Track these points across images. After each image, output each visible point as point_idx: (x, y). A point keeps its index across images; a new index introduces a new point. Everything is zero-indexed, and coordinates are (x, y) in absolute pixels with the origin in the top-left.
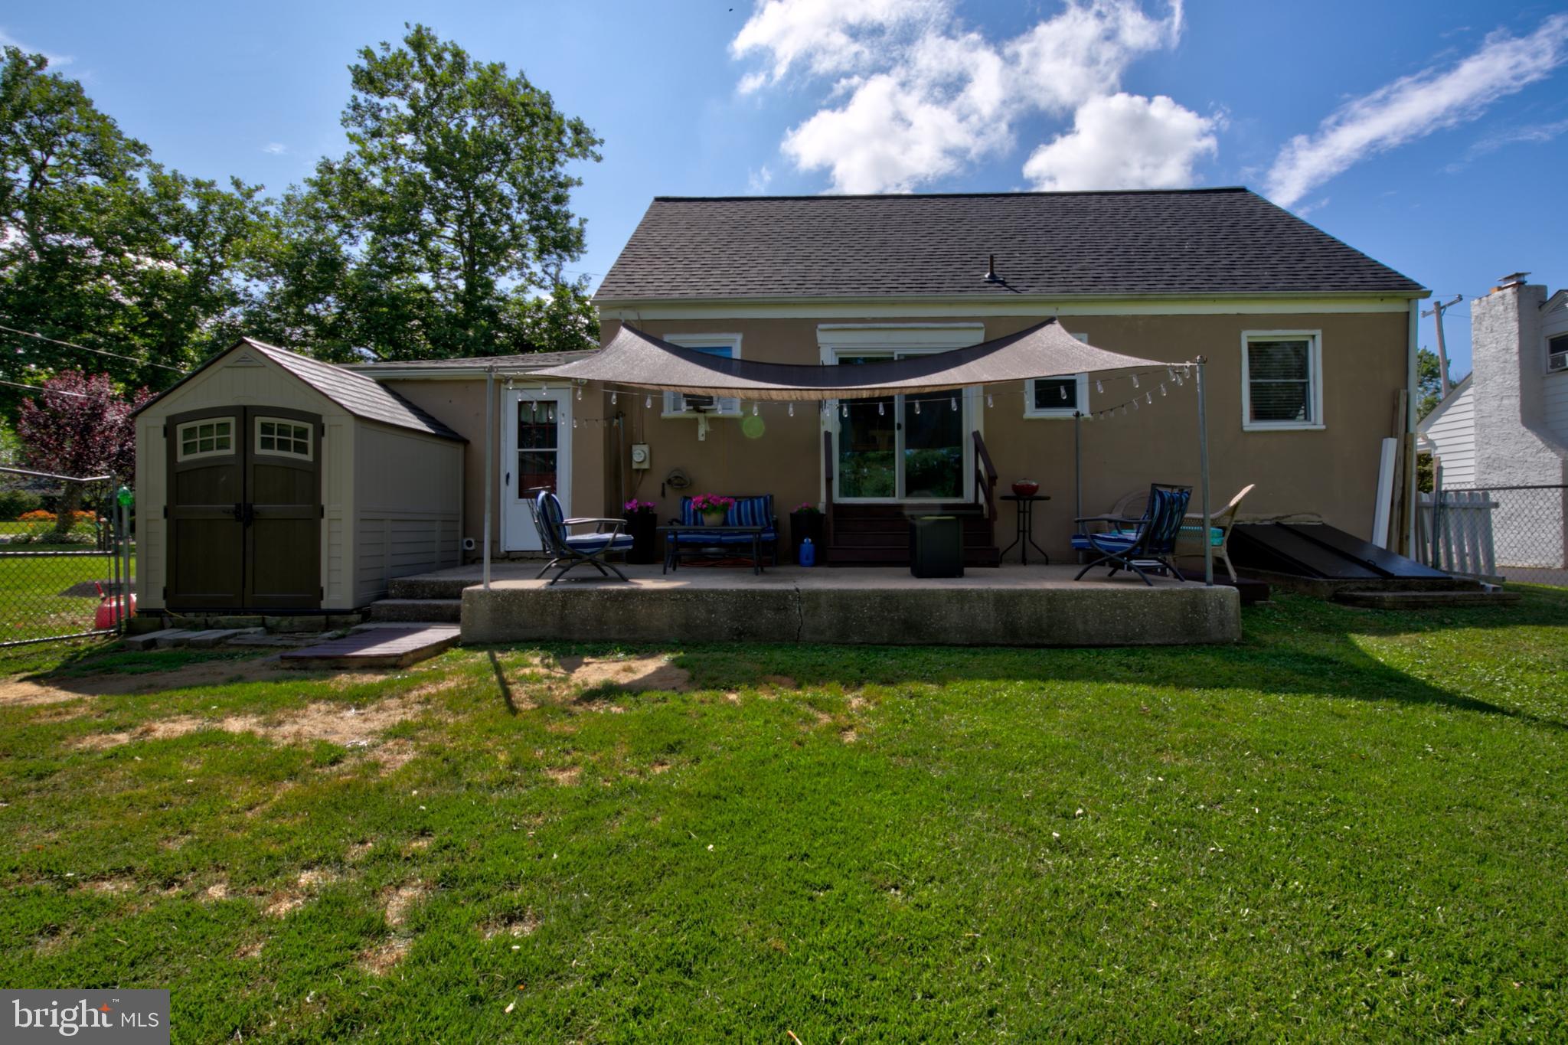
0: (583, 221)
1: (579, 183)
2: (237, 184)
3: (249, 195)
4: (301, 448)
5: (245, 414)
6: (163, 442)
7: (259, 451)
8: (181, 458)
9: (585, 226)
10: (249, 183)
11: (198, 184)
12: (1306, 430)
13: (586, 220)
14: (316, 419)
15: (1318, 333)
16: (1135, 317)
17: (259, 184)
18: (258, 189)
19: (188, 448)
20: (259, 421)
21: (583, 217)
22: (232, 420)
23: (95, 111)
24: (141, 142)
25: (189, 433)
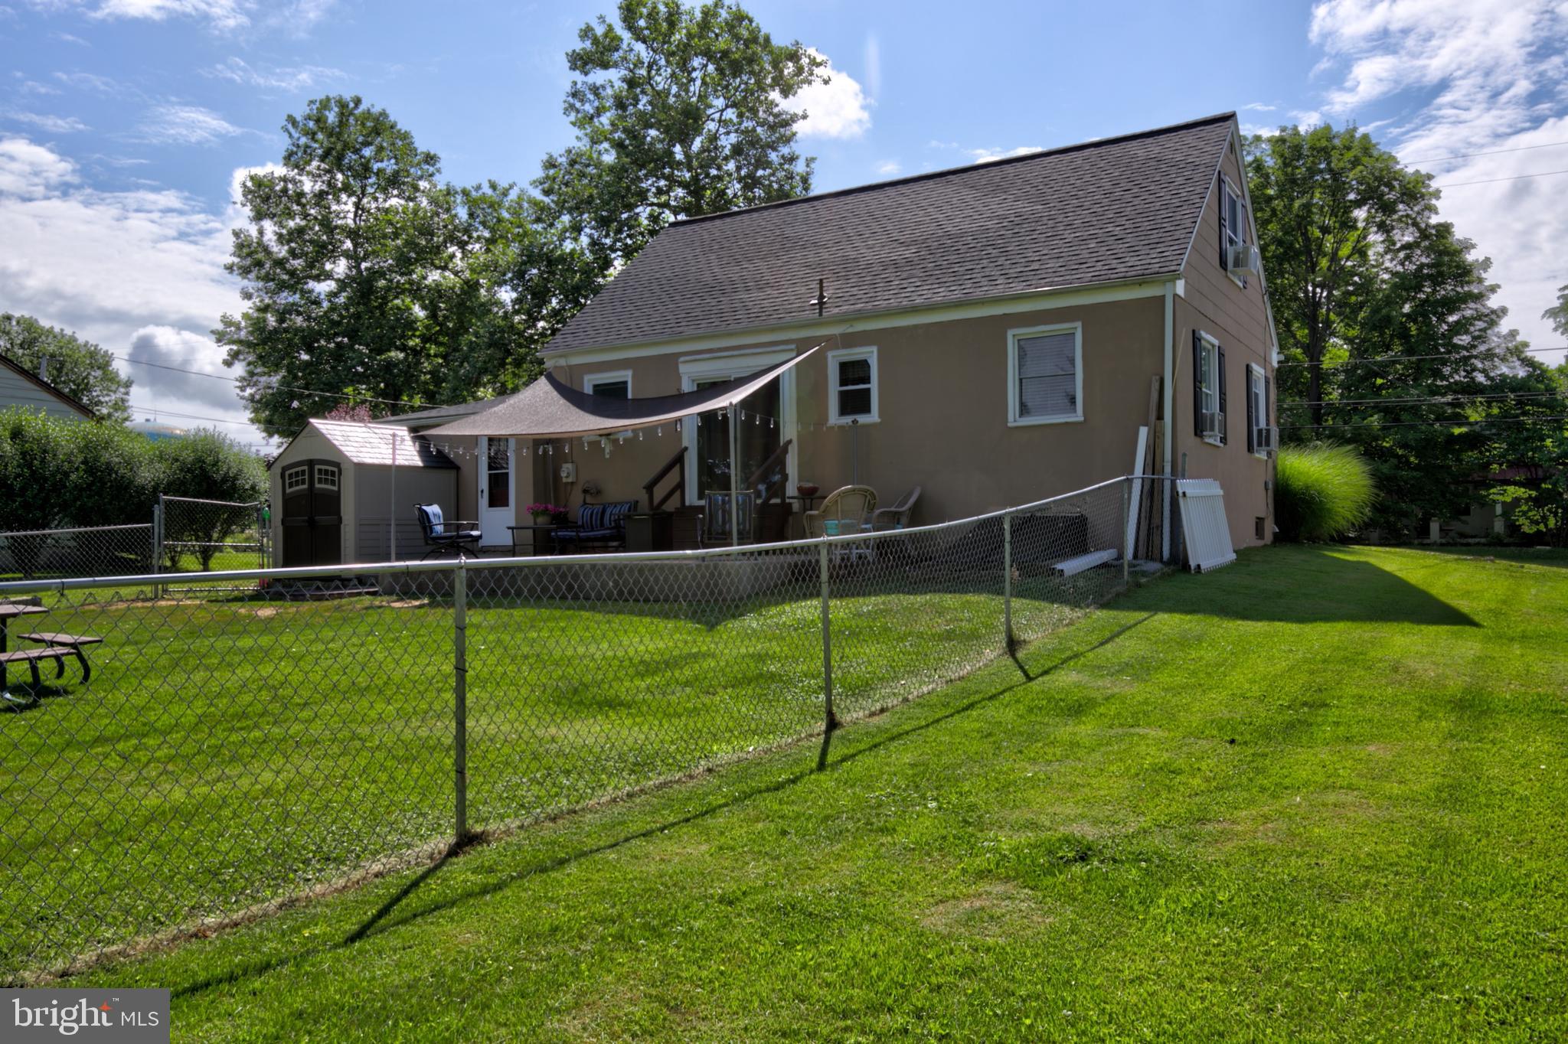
0: (809, 161)
1: (805, 117)
2: (493, 186)
3: (505, 193)
4: (333, 483)
5: (311, 463)
6: (280, 481)
7: (317, 486)
8: (288, 491)
9: (812, 165)
10: (503, 184)
11: (465, 193)
12: (1067, 423)
13: (813, 159)
14: (338, 465)
15: (1079, 324)
16: (916, 327)
17: (511, 182)
18: (511, 187)
19: (291, 485)
20: (317, 467)
21: (809, 156)
22: (306, 468)
23: (399, 131)
24: (432, 153)
25: (290, 476)
